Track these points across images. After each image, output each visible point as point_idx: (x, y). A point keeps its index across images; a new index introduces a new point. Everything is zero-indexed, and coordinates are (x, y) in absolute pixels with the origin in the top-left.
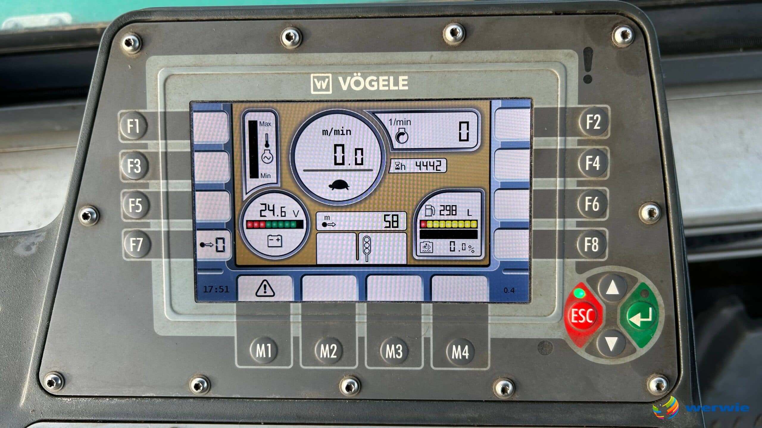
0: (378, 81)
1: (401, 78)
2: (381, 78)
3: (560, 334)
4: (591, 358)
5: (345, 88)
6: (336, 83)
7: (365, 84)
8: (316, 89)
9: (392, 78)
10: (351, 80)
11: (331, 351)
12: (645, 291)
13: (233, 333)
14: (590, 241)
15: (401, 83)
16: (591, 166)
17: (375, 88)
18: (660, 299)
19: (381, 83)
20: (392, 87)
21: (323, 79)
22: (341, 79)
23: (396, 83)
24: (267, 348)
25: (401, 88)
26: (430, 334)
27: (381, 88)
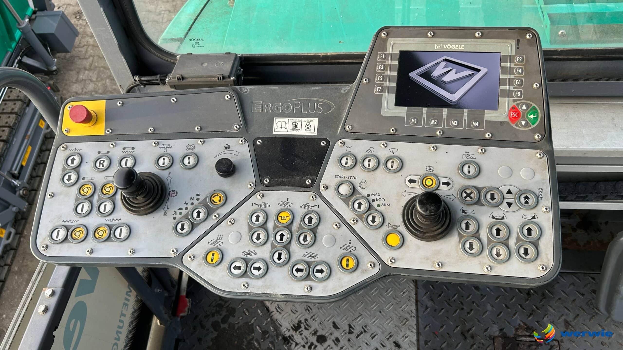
0: (455, 46)
1: (462, 46)
2: (456, 45)
3: (507, 120)
4: (517, 128)
5: (445, 48)
6: (443, 46)
7: (451, 47)
8: (437, 48)
9: (459, 46)
10: (447, 46)
11: (435, 122)
12: (535, 108)
13: (405, 115)
14: (517, 93)
15: (462, 47)
16: (518, 71)
17: (454, 48)
18: (539, 111)
19: (456, 47)
20: (459, 48)
21: (439, 45)
22: (444, 45)
23: (461, 47)
24: (415, 120)
25: (462, 48)
26: (466, 119)
27: (456, 48)
